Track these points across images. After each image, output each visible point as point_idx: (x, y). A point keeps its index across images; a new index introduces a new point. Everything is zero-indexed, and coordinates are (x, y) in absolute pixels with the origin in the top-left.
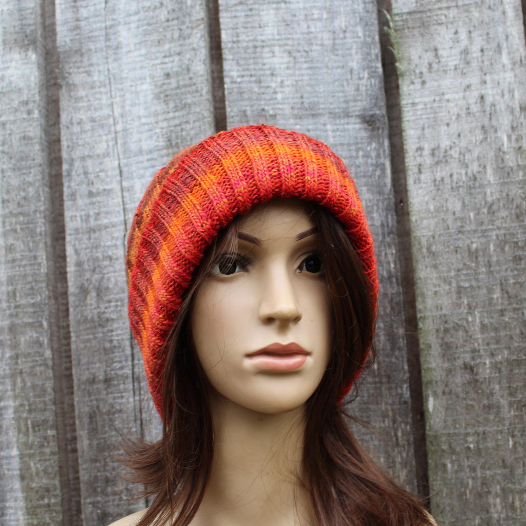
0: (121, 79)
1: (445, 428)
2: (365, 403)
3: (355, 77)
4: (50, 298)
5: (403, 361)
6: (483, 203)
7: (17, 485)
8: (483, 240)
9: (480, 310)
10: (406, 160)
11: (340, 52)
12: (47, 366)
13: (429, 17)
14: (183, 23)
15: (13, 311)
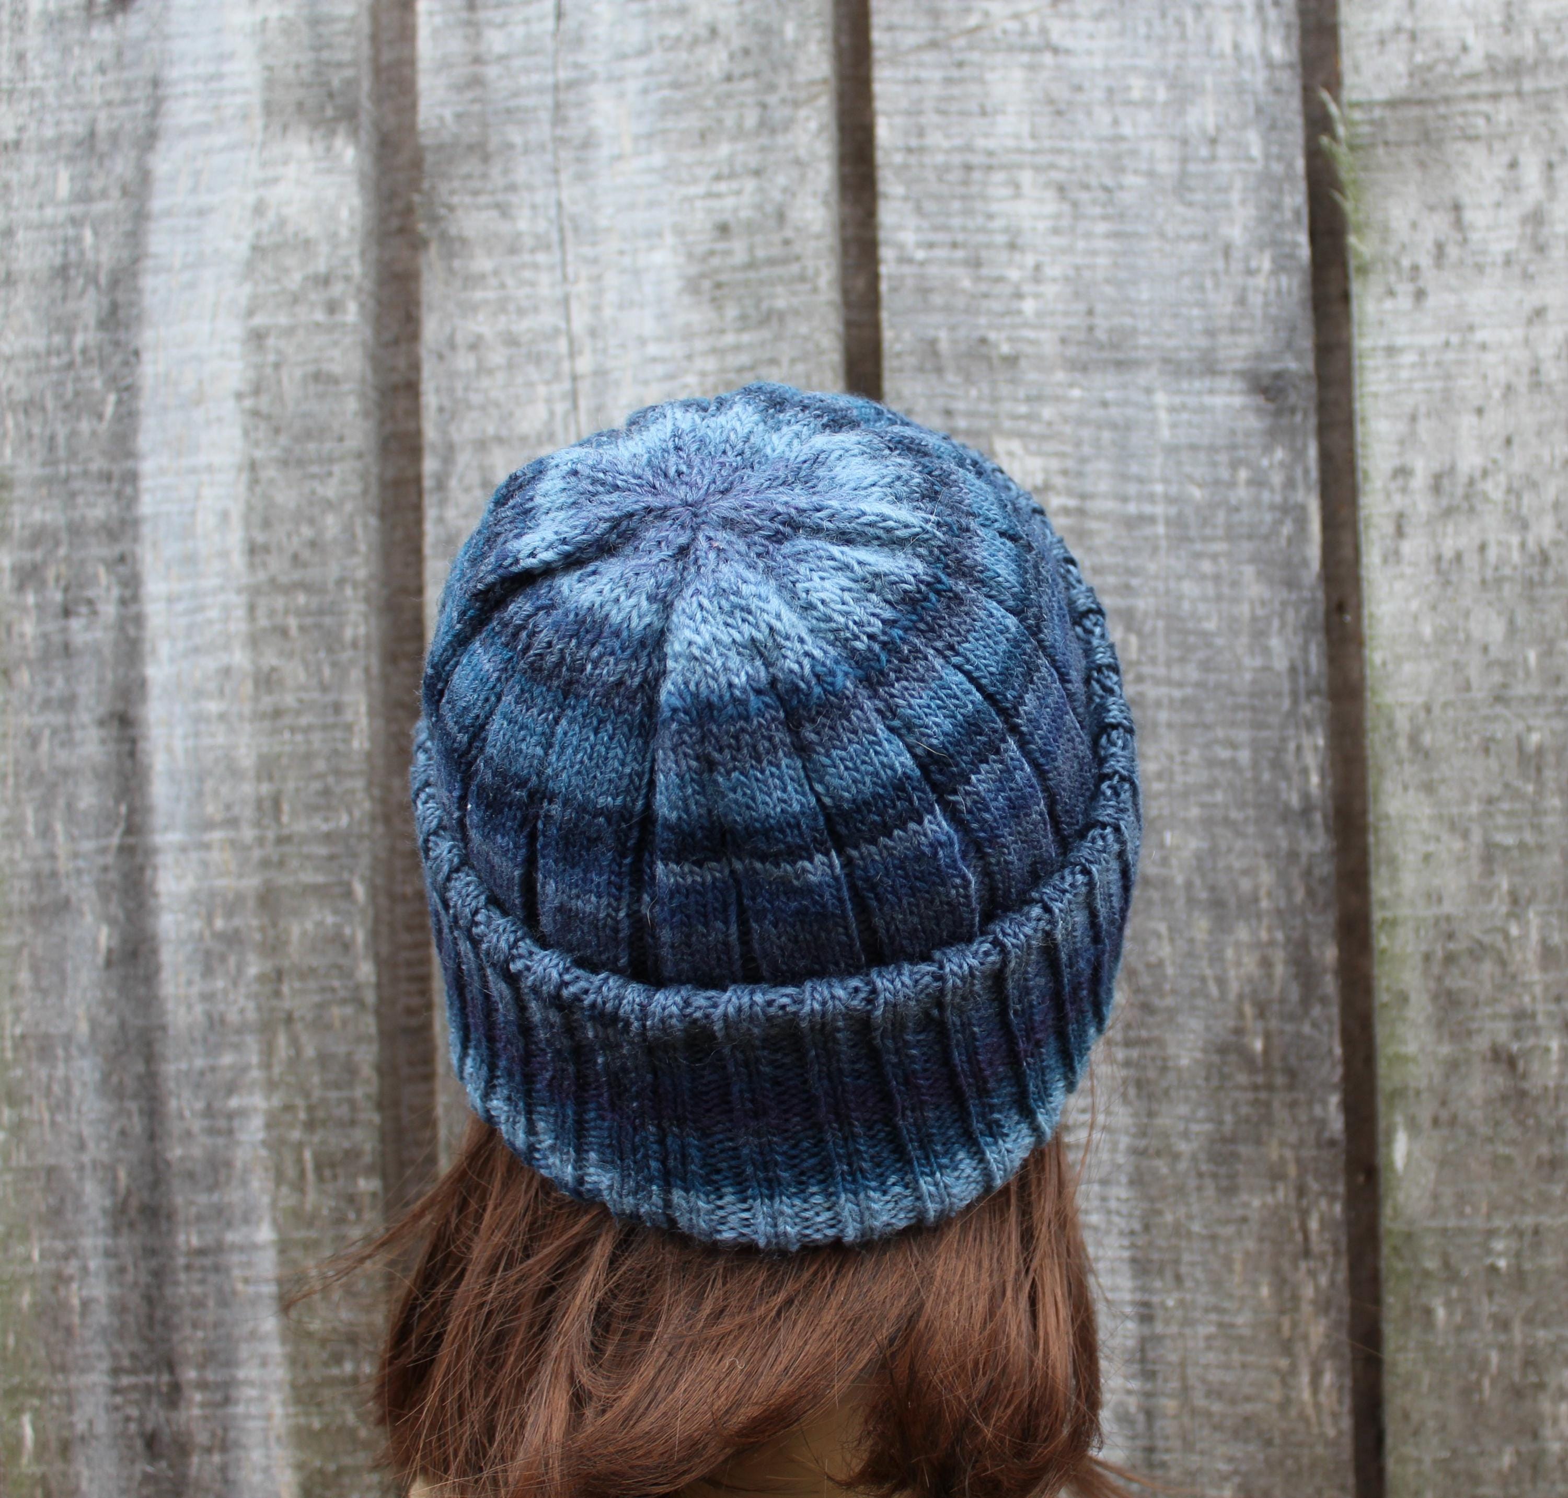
0: (594, 231)
1: (1435, 1213)
2: (1224, 1140)
3: (1236, 266)
4: (373, 819)
5: (1330, 1034)
7: (269, 1323)
8: (1559, 725)
9: (1543, 908)
10: (1363, 501)
11: (1199, 197)
12: (360, 1004)
13: (1444, 117)
14: (771, 88)
15: (271, 851)
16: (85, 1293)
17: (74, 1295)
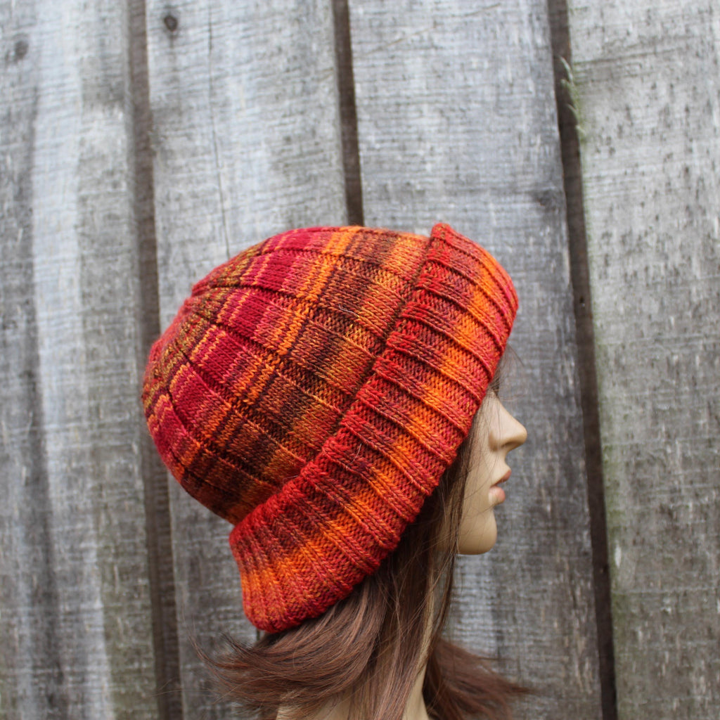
0: (230, 143)
1: (635, 587)
2: (534, 553)
3: (525, 143)
4: (140, 415)
5: (583, 502)
6: (687, 304)
7: (101, 645)
8: (687, 351)
9: (682, 439)
10: (590, 249)
11: (506, 111)
12: (137, 499)
13: (620, 67)
14: (307, 74)
15: (95, 431)
16: (21, 632)
17: (16, 633)
